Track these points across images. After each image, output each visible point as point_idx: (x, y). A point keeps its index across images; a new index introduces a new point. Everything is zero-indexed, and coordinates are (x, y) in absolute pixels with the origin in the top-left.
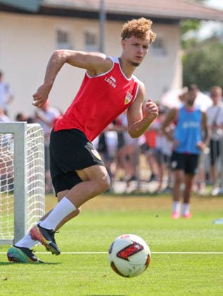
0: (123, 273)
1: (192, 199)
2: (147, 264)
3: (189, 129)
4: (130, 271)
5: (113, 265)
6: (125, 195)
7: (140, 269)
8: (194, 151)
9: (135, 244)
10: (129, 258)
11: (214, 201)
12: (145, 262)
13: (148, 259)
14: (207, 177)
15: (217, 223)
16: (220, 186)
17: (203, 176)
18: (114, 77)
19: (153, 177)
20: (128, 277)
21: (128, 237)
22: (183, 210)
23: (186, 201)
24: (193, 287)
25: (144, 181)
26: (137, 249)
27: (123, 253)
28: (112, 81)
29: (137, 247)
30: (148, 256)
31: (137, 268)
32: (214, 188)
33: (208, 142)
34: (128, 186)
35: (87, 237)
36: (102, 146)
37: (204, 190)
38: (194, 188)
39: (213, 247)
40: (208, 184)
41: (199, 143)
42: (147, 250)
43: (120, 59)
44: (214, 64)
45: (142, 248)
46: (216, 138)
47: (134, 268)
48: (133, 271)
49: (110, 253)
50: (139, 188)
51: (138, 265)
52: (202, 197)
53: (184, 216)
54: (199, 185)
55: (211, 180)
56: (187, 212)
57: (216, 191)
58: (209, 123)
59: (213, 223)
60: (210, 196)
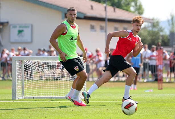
0: (127, 114)
1: (137, 84)
2: (136, 110)
3: (136, 59)
4: (130, 113)
5: (123, 111)
6: (114, 82)
7: (133, 112)
8: (138, 67)
9: (131, 103)
10: (129, 109)
11: (145, 84)
12: (135, 109)
13: (136, 108)
14: (142, 75)
15: (146, 91)
16: (147, 79)
17: (141, 75)
18: (131, 37)
19: (124, 76)
20: (129, 115)
21: (128, 100)
22: (134, 87)
23: (135, 84)
24: (138, 114)
25: (120, 77)
26: (131, 105)
27: (126, 107)
28: (130, 39)
29: (132, 104)
30: (136, 107)
31: (132, 112)
32: (144, 80)
33: (142, 64)
34: (115, 78)
35: (101, 96)
36: (106, 65)
37: (141, 80)
38: (138, 79)
39: (145, 100)
40: (143, 78)
41: (140, 64)
42: (135, 105)
43: (132, 31)
44: (145, 37)
45: (133, 104)
46: (146, 62)
47: (131, 112)
48: (131, 113)
49: (122, 107)
50: (119, 79)
51: (132, 111)
52: (141, 83)
53: (134, 89)
54: (140, 79)
55: (144, 77)
56: (136, 88)
57: (145, 81)
58: (143, 57)
59: (145, 91)
60: (144, 82)
